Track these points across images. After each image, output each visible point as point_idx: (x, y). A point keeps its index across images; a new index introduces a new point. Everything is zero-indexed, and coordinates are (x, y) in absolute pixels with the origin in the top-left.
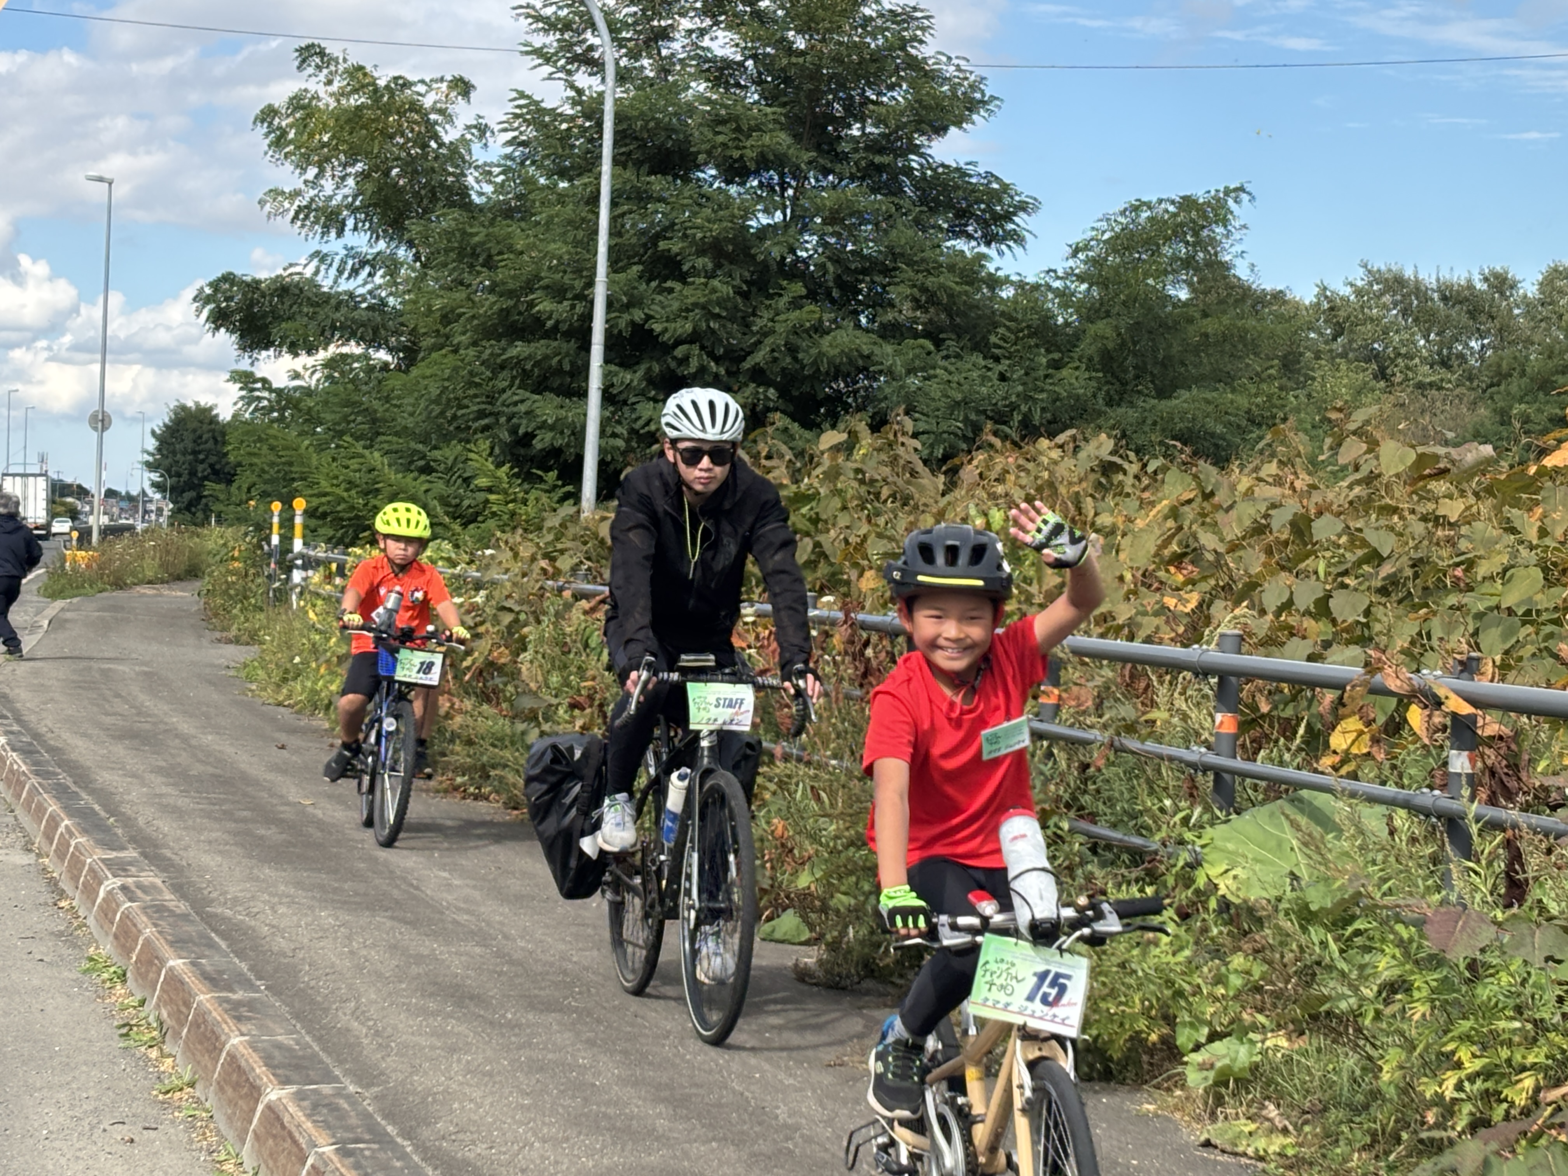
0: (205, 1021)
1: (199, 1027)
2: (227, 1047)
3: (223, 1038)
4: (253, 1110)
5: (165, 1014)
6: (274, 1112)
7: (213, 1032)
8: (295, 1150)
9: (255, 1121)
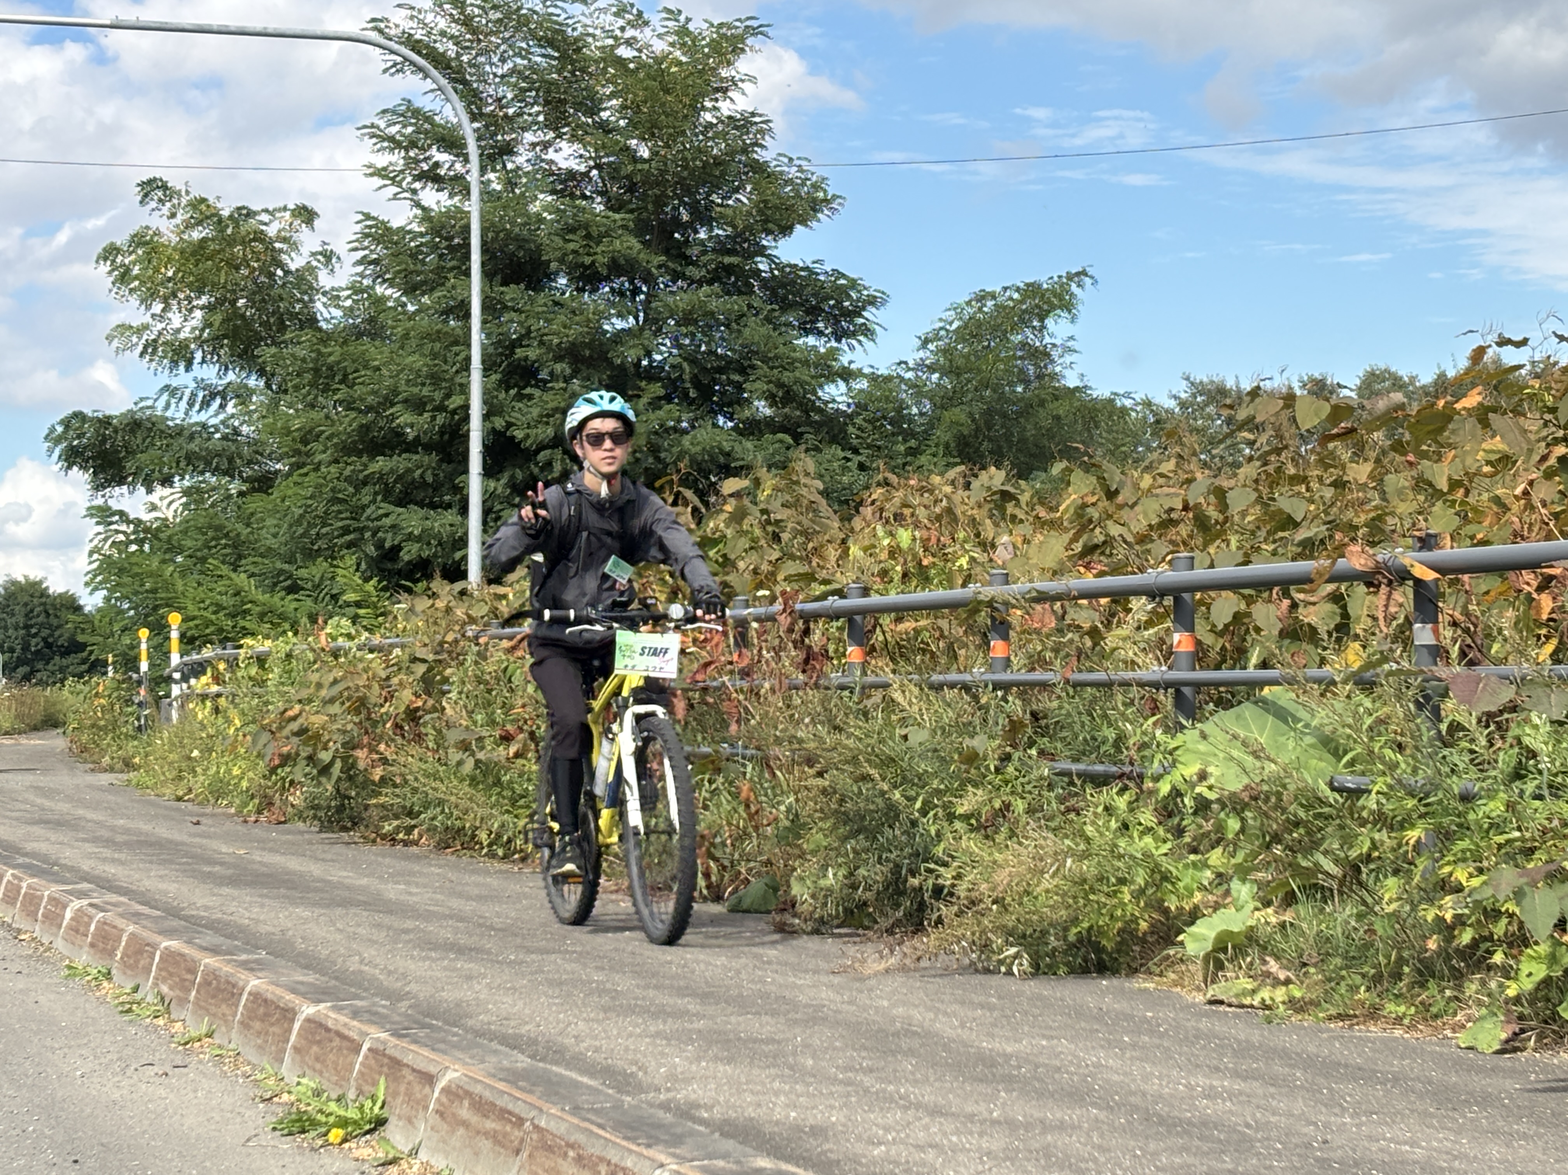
0: (216, 977)
1: (210, 984)
2: (248, 989)
3: (241, 983)
4: (289, 1031)
5: (165, 989)
6: (315, 1022)
7: (228, 982)
8: (345, 1044)
9: (293, 1038)
